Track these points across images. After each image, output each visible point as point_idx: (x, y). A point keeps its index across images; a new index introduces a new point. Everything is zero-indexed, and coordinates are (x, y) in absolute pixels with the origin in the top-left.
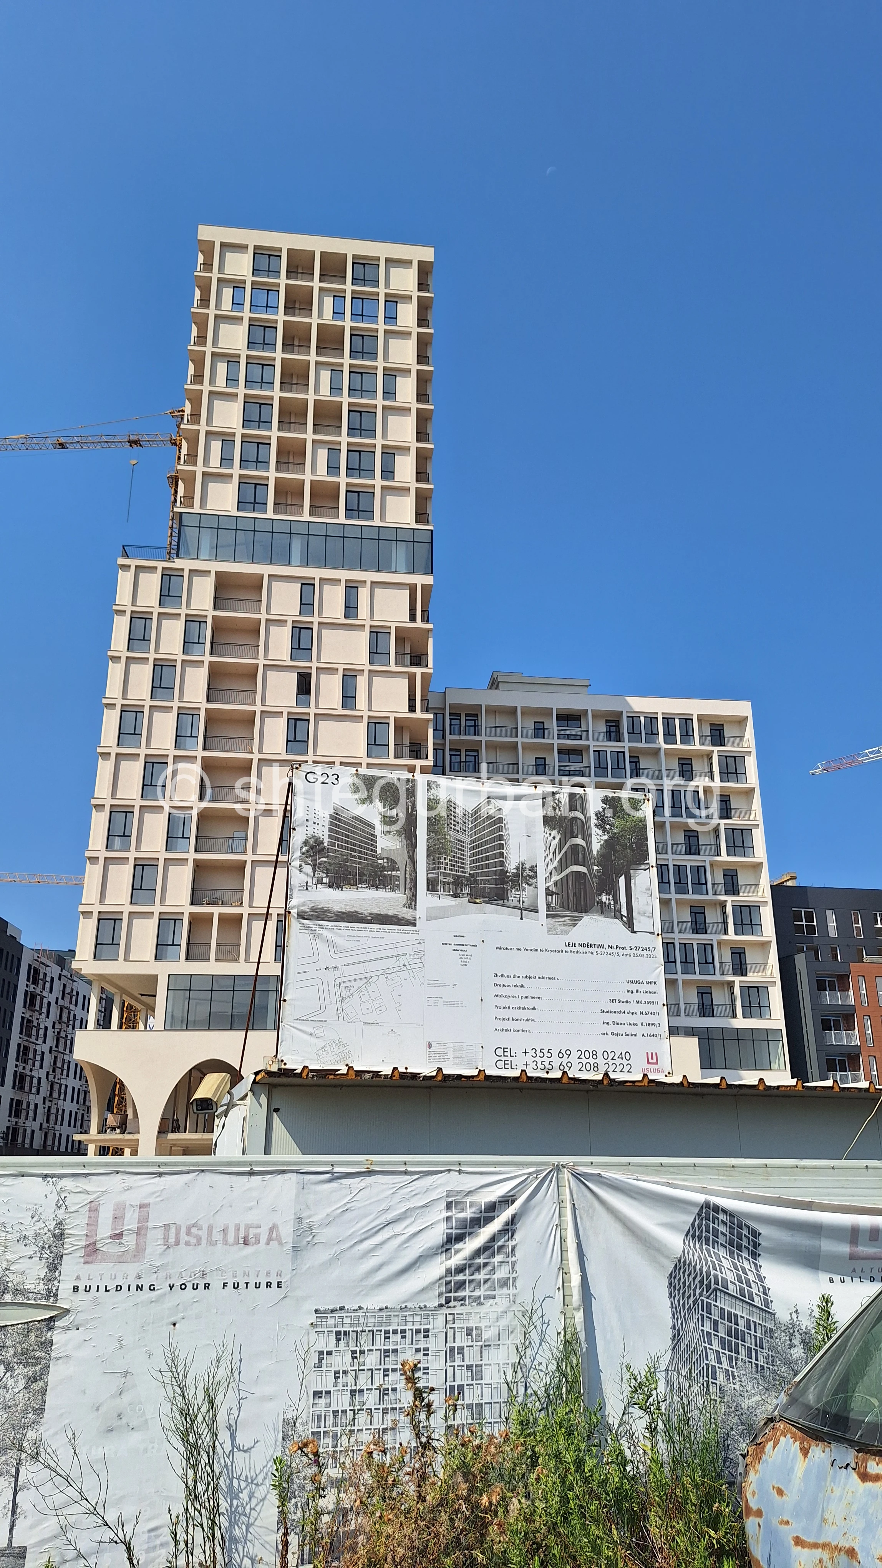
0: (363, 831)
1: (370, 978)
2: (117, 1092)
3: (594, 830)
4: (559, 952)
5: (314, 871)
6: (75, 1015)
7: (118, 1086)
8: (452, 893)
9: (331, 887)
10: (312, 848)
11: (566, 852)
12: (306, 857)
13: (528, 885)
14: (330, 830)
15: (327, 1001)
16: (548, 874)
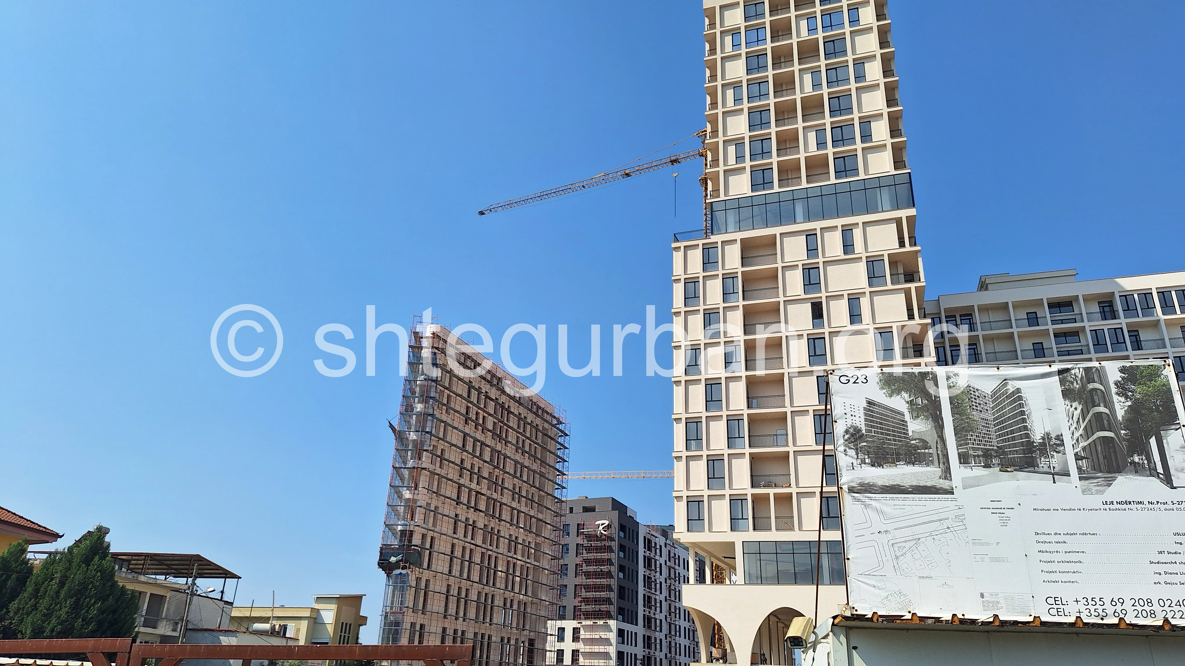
0: (894, 418)
1: (919, 539)
2: (716, 632)
3: (1116, 398)
4: (1096, 510)
5: (857, 454)
6: (679, 573)
7: (716, 627)
8: (983, 464)
9: (873, 466)
10: (852, 435)
11: (1090, 420)
12: (849, 443)
13: (1056, 452)
14: (866, 420)
15: (884, 559)
16: (1075, 441)
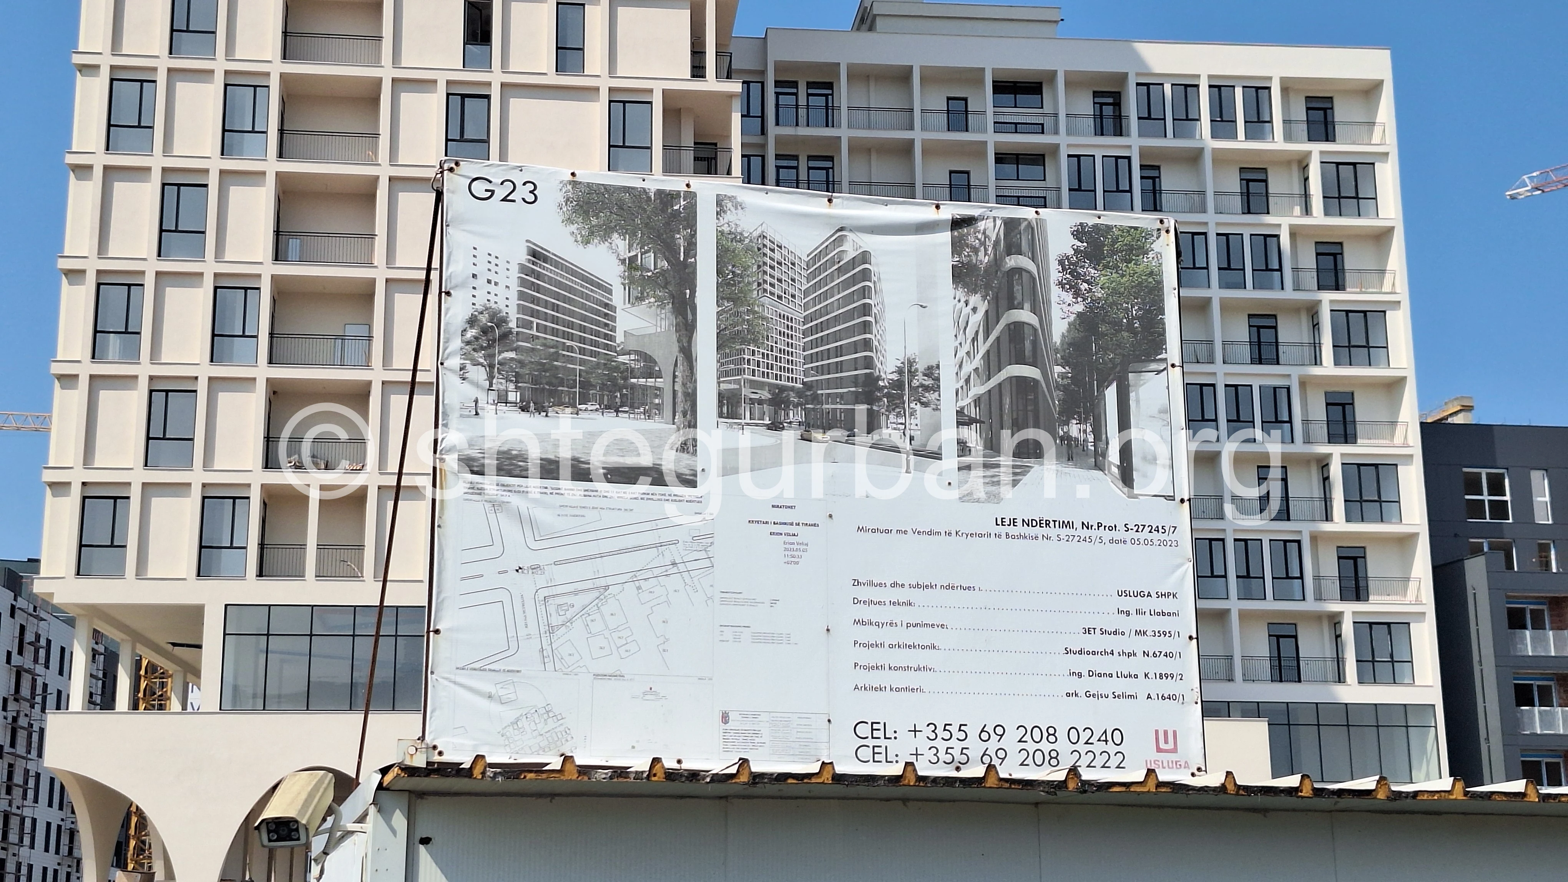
0: (588, 298)
1: (607, 587)
2: (132, 832)
3: (1056, 294)
4: (981, 535)
5: (491, 378)
6: (45, 686)
7: (134, 819)
8: (767, 422)
9: (524, 409)
10: (485, 331)
11: (998, 338)
12: (474, 350)
13: (922, 404)
14: (522, 296)
15: (522, 633)
16: (962, 382)
